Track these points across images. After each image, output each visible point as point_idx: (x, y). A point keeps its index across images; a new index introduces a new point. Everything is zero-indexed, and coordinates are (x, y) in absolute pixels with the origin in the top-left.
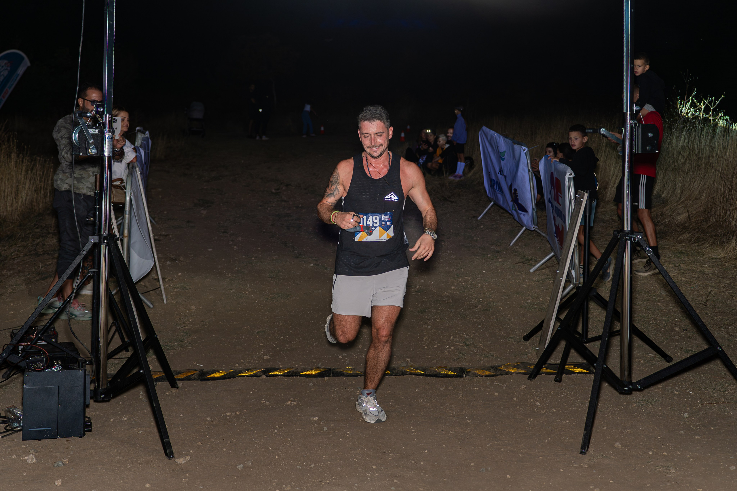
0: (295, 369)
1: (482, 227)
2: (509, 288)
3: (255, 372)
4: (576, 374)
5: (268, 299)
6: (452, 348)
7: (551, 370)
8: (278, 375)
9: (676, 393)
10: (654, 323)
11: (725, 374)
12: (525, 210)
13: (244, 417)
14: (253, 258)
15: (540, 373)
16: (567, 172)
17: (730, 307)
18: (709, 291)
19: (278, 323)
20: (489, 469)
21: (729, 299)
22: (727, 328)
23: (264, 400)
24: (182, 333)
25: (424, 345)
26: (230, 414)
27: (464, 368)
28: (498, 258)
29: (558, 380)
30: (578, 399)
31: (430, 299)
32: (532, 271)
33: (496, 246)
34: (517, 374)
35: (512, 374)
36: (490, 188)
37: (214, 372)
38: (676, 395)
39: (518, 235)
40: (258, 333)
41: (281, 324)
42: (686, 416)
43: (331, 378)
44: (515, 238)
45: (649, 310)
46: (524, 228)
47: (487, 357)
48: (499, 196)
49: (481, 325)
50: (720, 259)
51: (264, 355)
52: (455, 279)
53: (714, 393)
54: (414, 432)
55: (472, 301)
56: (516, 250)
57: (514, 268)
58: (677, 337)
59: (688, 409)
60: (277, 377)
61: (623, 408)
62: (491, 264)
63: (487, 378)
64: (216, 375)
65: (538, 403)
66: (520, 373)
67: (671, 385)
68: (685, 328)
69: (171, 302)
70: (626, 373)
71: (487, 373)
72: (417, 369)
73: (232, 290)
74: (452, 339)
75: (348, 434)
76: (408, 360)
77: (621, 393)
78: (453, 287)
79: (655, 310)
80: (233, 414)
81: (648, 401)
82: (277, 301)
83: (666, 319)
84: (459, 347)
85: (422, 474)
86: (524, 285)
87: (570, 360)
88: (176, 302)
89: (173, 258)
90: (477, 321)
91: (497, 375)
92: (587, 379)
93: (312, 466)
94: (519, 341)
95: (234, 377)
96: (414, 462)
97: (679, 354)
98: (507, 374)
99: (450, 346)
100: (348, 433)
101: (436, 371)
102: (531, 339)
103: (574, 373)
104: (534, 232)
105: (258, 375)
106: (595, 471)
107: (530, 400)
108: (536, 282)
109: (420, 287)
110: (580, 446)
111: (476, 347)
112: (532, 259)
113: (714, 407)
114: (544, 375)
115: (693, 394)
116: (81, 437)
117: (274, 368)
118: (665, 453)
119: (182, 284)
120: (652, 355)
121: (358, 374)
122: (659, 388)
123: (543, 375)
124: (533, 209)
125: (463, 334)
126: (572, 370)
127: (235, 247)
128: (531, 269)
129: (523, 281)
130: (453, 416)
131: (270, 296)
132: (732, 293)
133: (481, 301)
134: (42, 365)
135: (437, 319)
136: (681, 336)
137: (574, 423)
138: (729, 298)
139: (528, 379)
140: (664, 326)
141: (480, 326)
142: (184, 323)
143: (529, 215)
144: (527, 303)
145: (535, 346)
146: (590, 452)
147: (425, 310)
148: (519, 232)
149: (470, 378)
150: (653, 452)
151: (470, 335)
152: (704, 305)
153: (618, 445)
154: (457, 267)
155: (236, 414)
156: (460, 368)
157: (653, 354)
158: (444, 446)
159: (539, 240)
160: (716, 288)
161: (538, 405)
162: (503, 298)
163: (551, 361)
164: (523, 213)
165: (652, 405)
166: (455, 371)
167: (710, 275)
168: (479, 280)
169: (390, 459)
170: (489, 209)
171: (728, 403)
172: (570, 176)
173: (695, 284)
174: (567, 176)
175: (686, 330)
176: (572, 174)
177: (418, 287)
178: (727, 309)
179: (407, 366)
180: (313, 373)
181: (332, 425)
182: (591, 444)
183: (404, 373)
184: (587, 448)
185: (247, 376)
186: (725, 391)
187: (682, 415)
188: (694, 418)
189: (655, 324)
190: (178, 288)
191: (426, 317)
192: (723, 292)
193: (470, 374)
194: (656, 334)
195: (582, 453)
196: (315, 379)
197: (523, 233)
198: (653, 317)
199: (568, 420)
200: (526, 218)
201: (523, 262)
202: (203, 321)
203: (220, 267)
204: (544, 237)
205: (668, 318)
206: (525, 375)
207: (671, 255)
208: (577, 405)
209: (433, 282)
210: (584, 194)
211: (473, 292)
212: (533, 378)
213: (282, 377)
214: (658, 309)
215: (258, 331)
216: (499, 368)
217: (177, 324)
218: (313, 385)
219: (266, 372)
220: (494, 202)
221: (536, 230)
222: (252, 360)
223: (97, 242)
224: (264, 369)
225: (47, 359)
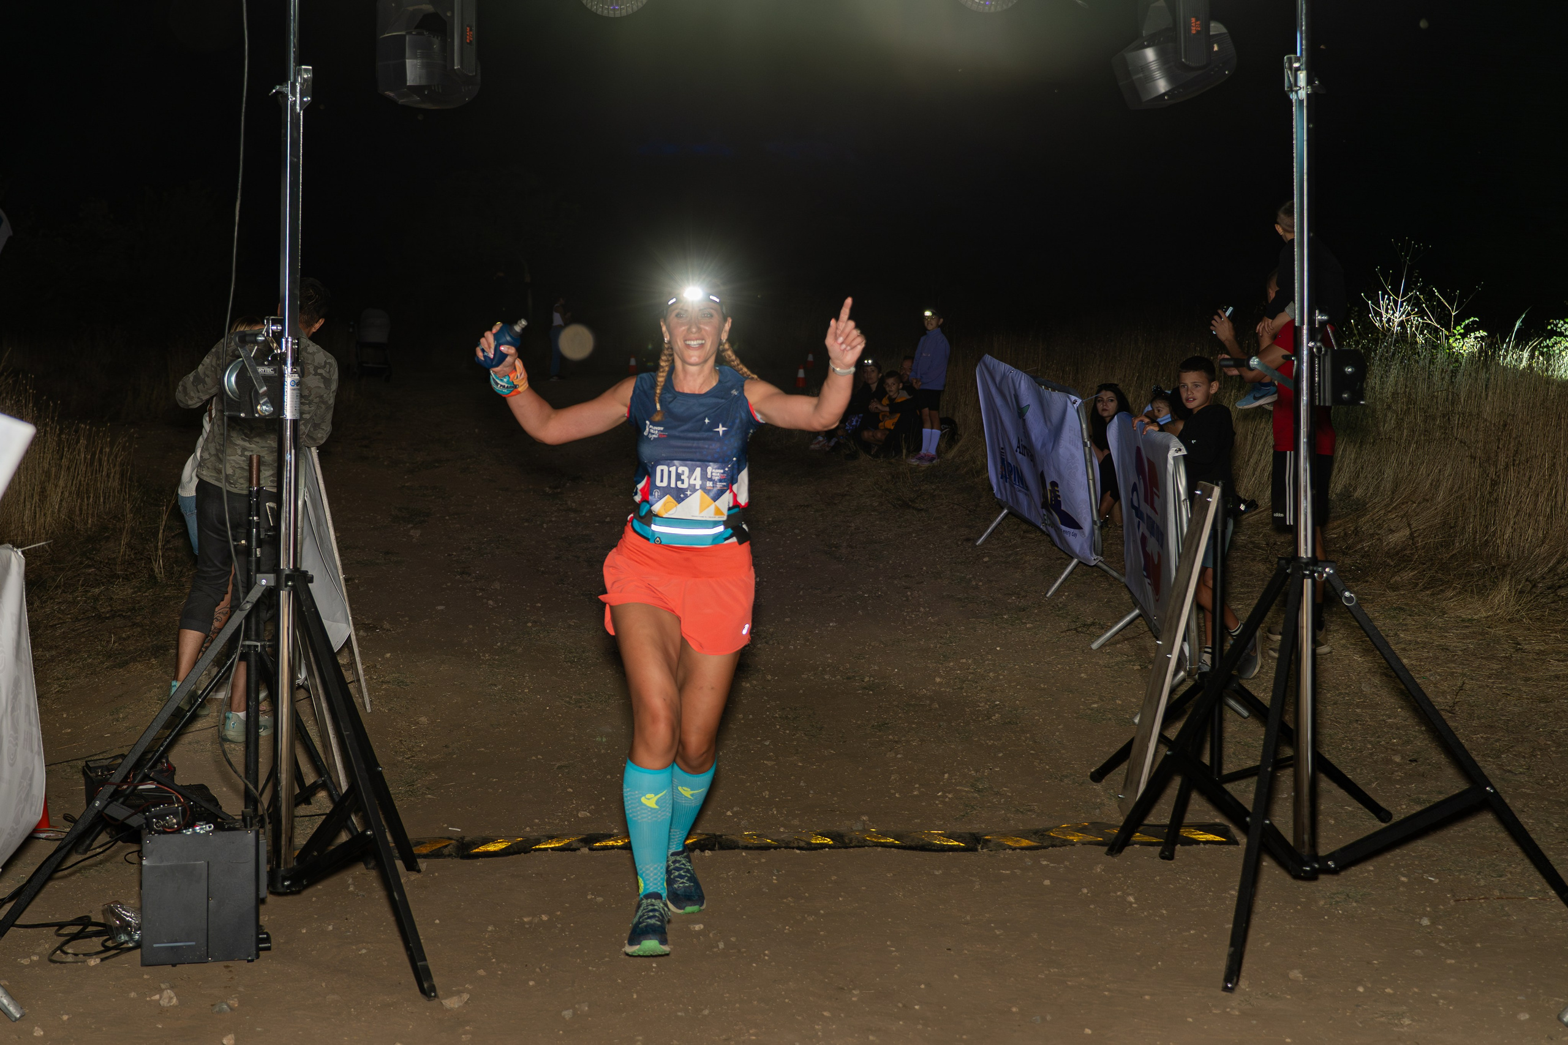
1: (986, 559)
2: (1053, 681)
3: (566, 841)
4: (1202, 845)
5: (569, 703)
6: (950, 796)
7: (1151, 838)
8: (613, 847)
9: (1403, 879)
10: (1350, 747)
11: (1498, 845)
12: (1075, 525)
13: (559, 925)
14: (530, 624)
15: (1131, 842)
16: (1171, 445)
17: (1503, 716)
18: (1459, 684)
19: (596, 750)
20: (1049, 1018)
21: (1499, 701)
22: (1499, 757)
23: (592, 894)
24: (410, 768)
25: (893, 791)
26: (530, 918)
27: (978, 833)
28: (1024, 621)
29: (1168, 855)
30: (1211, 891)
31: (895, 703)
32: (1095, 646)
33: (1018, 598)
34: (1084, 844)
35: (1074, 845)
36: (1001, 480)
37: (486, 841)
38: (1403, 883)
39: (1063, 576)
40: (559, 768)
41: (603, 751)
42: (1426, 922)
43: (718, 852)
44: (1056, 580)
45: (1339, 723)
46: (1075, 561)
47: (1022, 812)
48: (1022, 497)
49: (1002, 752)
50: (1478, 621)
51: (578, 811)
52: (942, 664)
53: (1478, 880)
54: (894, 951)
55: (979, 706)
56: (1060, 606)
57: (1058, 641)
58: (1398, 775)
59: (1428, 909)
60: (610, 851)
61: (1299, 907)
62: (1011, 633)
63: (1025, 854)
64: (492, 848)
65: (1131, 899)
66: (1090, 843)
67: (1392, 865)
68: (1414, 757)
69: (379, 709)
70: (1306, 837)
71: (1025, 843)
72: (885, 835)
73: (495, 685)
74: (948, 779)
75: (765, 955)
76: (865, 819)
77: (1297, 877)
78: (938, 680)
79: (1350, 722)
80: (536, 920)
81: (1348, 895)
82: (589, 707)
83: (1372, 739)
84: (964, 794)
85: (920, 1027)
86: (1082, 675)
87: (1189, 818)
88: (390, 710)
89: (369, 624)
90: (993, 744)
91: (1045, 848)
92: (1224, 854)
93: (706, 1012)
94: (1083, 783)
95: (525, 853)
96: (901, 1005)
97: (1404, 807)
98: (1065, 846)
99: (944, 792)
100: (767, 952)
101: (923, 840)
102: (1106, 778)
103: (1197, 842)
104: (1095, 569)
105: (574, 846)
106: (1255, 1022)
107: (1116, 893)
108: (1106, 669)
109: (872, 679)
110: (1222, 976)
111: (997, 793)
112: (1093, 624)
113: (1481, 905)
114: (1137, 846)
115: (1437, 881)
116: (252, 961)
117: (602, 834)
118: (1388, 990)
119: (397, 675)
120: (1350, 809)
121: (769, 843)
122: (1368, 872)
123: (1135, 846)
124: (1094, 522)
125: (969, 770)
126: (1194, 837)
127: (491, 602)
128: (1093, 642)
129: (1080, 666)
130: (967, 923)
131: (574, 697)
132: (1505, 688)
133: (997, 705)
134: (175, 821)
135: (912, 741)
136: (1405, 773)
137: (1205, 936)
138: (1499, 697)
139: (1107, 854)
140: (1371, 754)
141: (1001, 755)
142: (409, 750)
143: (1084, 534)
144: (1092, 709)
145: (1115, 792)
146: (1243, 987)
147: (886, 724)
148: (1065, 569)
149: (991, 853)
150: (1365, 987)
151: (984, 772)
152: (1450, 712)
153: (1296, 974)
154: (942, 641)
155: (541, 920)
156: (970, 834)
157: (1352, 806)
158: (956, 976)
159: (1104, 585)
160: (1472, 680)
161: (1131, 903)
162: (1042, 699)
163: (1151, 820)
164: (1072, 530)
165: (1356, 902)
166: (960, 839)
167: (1460, 653)
168: (989, 664)
169: (854, 999)
170: (999, 524)
171: (1507, 898)
172: (1177, 454)
173: (1430, 670)
174: (1172, 454)
175: (1415, 761)
176: (1180, 450)
177: (867, 679)
178: (1497, 721)
179: (865, 831)
181: (733, 939)
182: (1243, 974)
183: (862, 844)
184: (1235, 980)
185: (552, 849)
186: (1501, 876)
187: (1418, 920)
188: (1441, 927)
189: (1353, 749)
190: (389, 682)
191: (891, 737)
192: (1488, 686)
193: (991, 845)
194: (1355, 769)
195: (1226, 989)
197: (1071, 572)
198: (1347, 737)
199: (1194, 929)
200: (1079, 542)
201: (1076, 629)
202: (446, 746)
203: (465, 641)
204: (1115, 579)
205: (1379, 737)
206: (1100, 847)
207: (1377, 614)
208: (1209, 901)
209: (896, 671)
210: (1212, 489)
211: (979, 688)
212: (1116, 853)
213: (620, 851)
214: (1357, 721)
215: (558, 764)
216: (1047, 833)
217: (396, 752)
219: (588, 841)
220: (1010, 508)
221: (1100, 564)
222: (555, 820)
223: (273, 585)
224: (584, 836)
225: (184, 812)
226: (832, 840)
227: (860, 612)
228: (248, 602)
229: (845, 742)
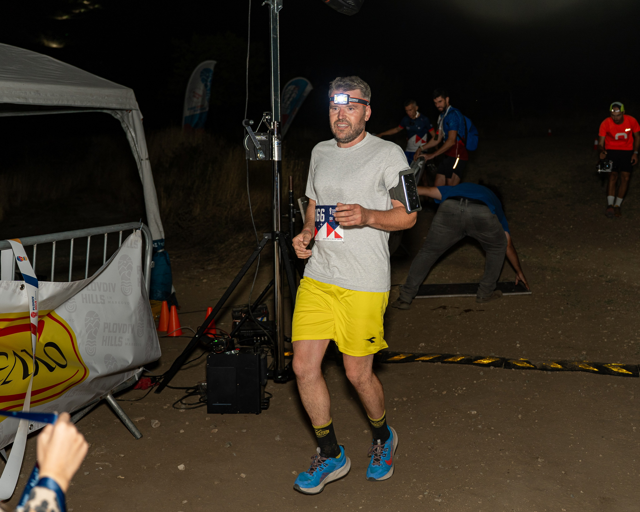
0: (470, 357)
3: (432, 357)
6: (632, 342)
8: (452, 362)
13: (409, 405)
26: (398, 399)
43: (502, 368)
60: (451, 364)
64: (396, 358)
72: (590, 365)
76: (584, 353)
80: (400, 400)
95: (412, 361)
96: (563, 472)
105: (435, 360)
109: (612, 277)
116: (258, 414)
117: (451, 354)
134: (223, 347)
135: (622, 310)
147: (612, 300)
155: (403, 400)
156: (635, 366)
158: (601, 455)
166: (630, 369)
177: (609, 277)
179: (581, 361)
180: (485, 362)
183: (575, 369)
185: (423, 361)
191: (612, 308)
196: (487, 368)
209: (625, 273)
213: (455, 365)
218: (483, 375)
219: (443, 357)
222: (434, 344)
223: (271, 238)
224: (440, 355)
225: (227, 343)
226: (562, 366)
227: (615, 244)
228: (260, 246)
229: (588, 309)
